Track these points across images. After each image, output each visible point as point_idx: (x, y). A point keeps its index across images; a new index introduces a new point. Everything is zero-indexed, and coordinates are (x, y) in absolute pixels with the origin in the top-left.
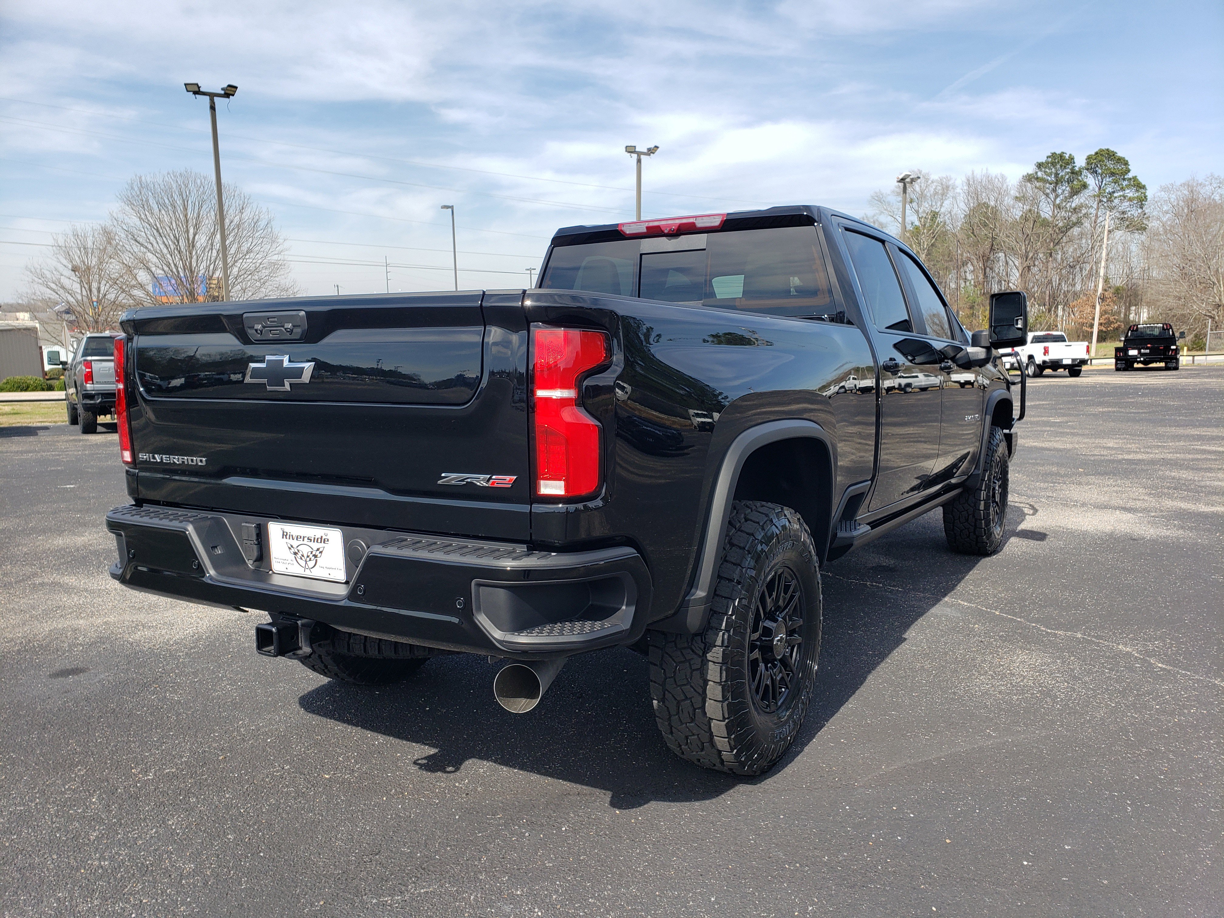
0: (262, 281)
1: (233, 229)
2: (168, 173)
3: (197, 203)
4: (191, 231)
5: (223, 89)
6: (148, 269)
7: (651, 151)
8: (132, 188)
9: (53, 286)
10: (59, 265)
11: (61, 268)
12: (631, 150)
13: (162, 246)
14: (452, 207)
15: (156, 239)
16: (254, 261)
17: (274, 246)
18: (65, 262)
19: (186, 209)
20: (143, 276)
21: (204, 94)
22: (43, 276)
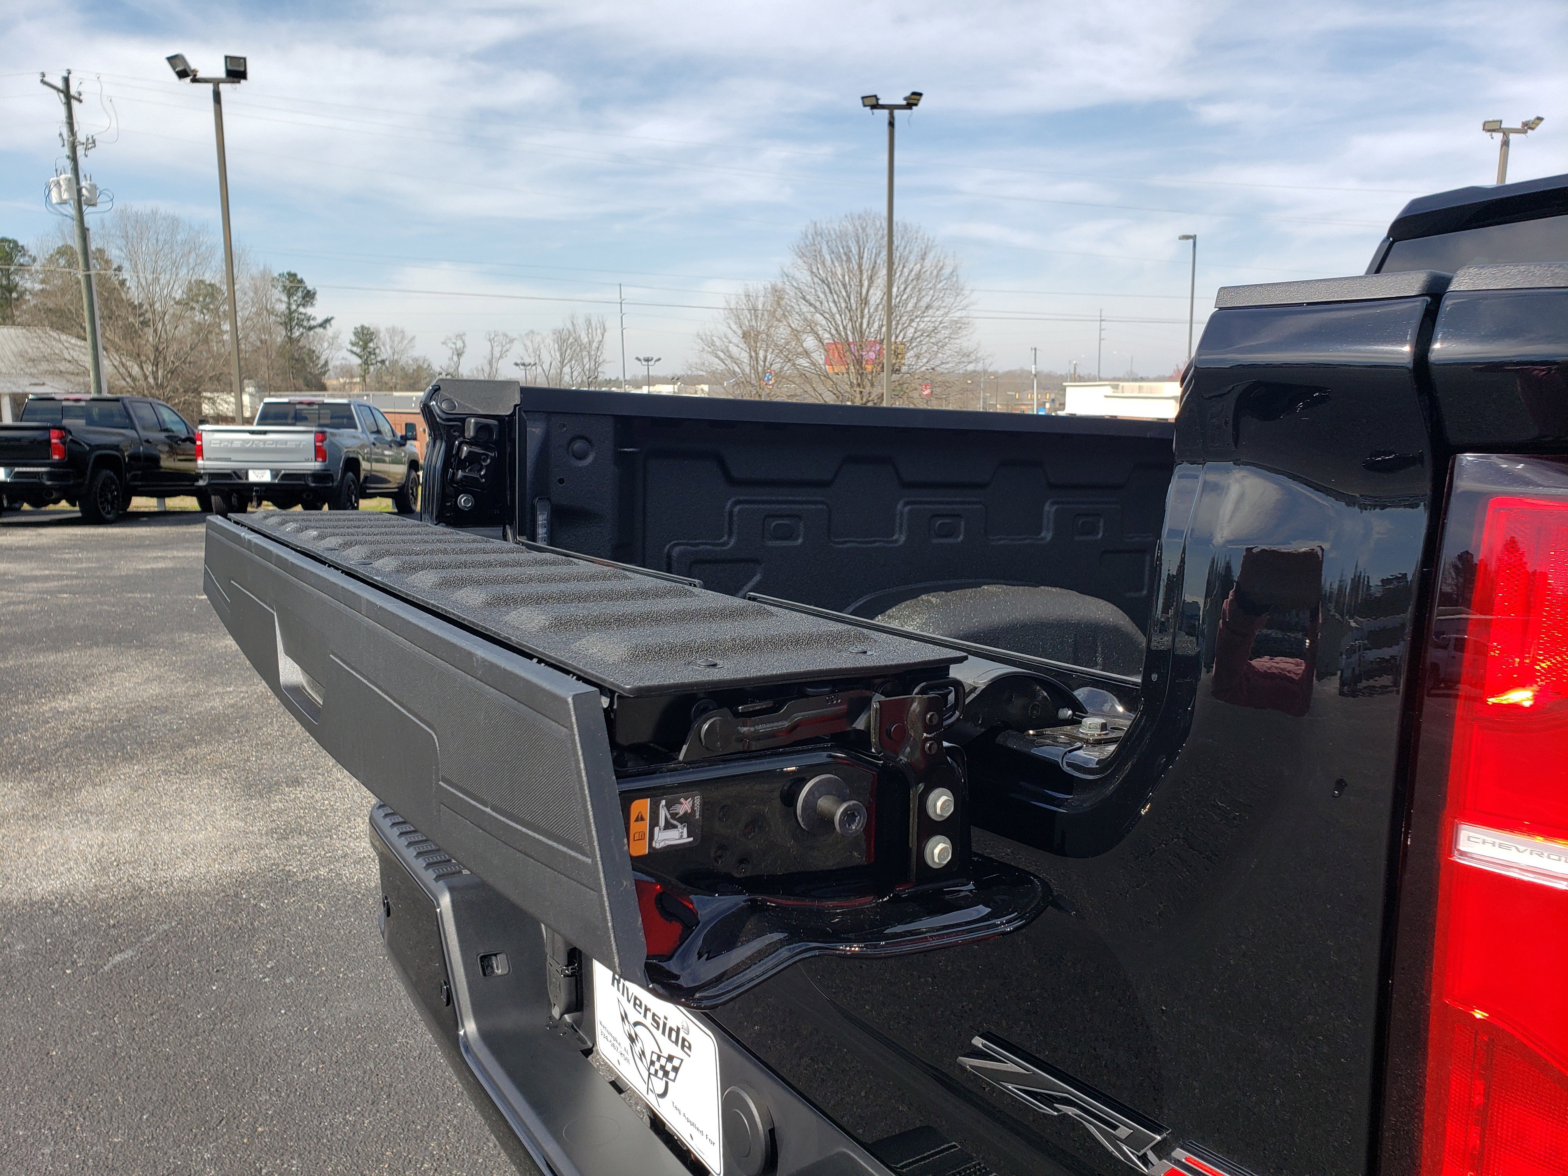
0: (940, 344)
1: (912, 280)
2: (846, 216)
3: (874, 251)
4: (866, 283)
5: (905, 99)
6: (816, 334)
7: (1528, 126)
8: (807, 236)
9: (722, 355)
10: (729, 331)
11: (730, 334)
12: (1491, 127)
13: (832, 305)
14: (1194, 238)
15: (826, 296)
16: (933, 319)
17: (958, 299)
18: (734, 327)
19: (861, 258)
20: (810, 342)
21: (883, 107)
22: (713, 343)
